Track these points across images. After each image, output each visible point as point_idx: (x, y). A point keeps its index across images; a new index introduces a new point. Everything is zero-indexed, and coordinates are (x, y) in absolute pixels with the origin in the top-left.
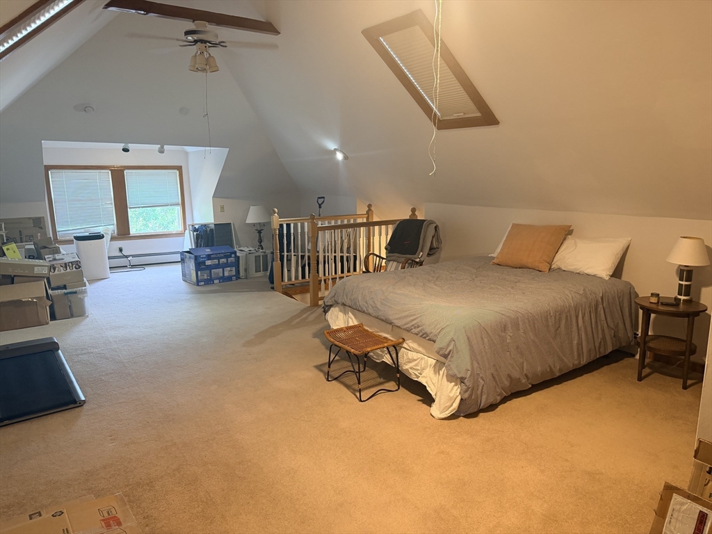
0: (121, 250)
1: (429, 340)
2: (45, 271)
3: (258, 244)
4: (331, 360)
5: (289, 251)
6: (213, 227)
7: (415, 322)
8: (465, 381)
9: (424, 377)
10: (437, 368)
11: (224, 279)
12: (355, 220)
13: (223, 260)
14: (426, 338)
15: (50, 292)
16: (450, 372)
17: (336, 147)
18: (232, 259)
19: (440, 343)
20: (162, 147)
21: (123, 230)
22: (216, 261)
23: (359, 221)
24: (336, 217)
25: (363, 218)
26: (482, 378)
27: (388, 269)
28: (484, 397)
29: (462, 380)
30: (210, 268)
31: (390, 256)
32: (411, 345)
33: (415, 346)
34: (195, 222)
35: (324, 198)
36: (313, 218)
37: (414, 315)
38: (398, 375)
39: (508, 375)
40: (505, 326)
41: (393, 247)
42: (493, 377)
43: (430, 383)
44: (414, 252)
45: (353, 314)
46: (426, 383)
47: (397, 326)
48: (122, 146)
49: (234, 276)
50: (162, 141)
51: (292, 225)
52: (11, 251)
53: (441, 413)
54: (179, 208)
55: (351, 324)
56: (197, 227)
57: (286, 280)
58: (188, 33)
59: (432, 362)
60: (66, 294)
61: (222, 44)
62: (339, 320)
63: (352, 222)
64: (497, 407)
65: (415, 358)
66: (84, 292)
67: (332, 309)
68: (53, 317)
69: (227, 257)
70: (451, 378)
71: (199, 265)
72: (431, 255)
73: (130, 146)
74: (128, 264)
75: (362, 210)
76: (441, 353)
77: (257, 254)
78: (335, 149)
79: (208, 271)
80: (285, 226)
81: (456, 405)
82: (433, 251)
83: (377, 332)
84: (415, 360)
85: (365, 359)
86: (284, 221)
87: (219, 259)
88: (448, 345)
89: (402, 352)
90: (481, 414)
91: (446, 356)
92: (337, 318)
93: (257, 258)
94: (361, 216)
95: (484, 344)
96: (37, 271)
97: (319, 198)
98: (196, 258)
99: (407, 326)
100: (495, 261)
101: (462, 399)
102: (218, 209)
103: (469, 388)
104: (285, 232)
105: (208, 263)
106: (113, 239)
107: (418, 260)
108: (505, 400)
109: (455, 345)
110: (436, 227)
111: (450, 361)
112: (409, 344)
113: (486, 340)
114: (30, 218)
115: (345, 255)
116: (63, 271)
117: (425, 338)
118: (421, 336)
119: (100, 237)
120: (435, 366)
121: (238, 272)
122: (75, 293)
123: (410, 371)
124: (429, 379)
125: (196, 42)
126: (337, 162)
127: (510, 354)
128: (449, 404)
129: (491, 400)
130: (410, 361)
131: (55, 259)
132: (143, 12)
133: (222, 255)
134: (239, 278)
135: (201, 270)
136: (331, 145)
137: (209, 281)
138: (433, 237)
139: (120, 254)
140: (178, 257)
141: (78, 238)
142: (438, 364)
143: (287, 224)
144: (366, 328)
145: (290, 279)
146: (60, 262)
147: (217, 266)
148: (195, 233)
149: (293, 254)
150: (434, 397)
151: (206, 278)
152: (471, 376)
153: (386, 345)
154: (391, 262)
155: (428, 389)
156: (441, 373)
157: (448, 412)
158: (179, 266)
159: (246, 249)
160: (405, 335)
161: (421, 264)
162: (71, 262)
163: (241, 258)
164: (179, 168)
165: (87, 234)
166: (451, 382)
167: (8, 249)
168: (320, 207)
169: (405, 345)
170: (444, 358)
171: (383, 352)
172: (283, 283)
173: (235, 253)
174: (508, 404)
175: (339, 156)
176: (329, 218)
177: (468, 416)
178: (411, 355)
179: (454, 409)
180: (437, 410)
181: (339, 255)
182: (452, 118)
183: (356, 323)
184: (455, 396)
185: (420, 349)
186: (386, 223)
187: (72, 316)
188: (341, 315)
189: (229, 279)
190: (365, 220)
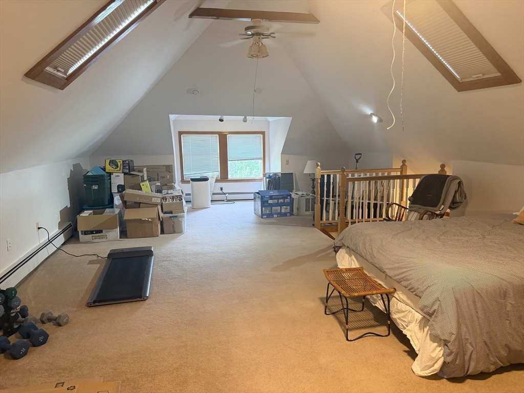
0: (222, 189)
1: (416, 295)
2: (159, 201)
3: (312, 189)
4: (329, 295)
5: (328, 196)
6: (280, 176)
7: (403, 275)
8: (449, 344)
9: (408, 330)
10: (422, 325)
11: (281, 215)
12: (389, 173)
13: (281, 200)
14: (414, 293)
15: (161, 215)
16: (433, 332)
17: (372, 112)
18: (287, 200)
19: (426, 301)
20: (245, 118)
21: (224, 176)
22: (276, 201)
23: (393, 174)
24: (371, 170)
25: (397, 171)
26: (471, 344)
27: (409, 219)
28: (473, 364)
29: (445, 343)
30: (271, 205)
31: (412, 207)
32: (401, 296)
33: (404, 298)
34: (271, 172)
35: (361, 154)
36: (343, 170)
37: (405, 268)
38: (389, 322)
39: (506, 345)
40: (506, 292)
41: (416, 199)
42: (486, 344)
43: (414, 338)
44: (435, 204)
45: (355, 257)
46: (411, 336)
47: (390, 277)
48: (219, 117)
49: (289, 213)
50: (246, 112)
51: (332, 176)
52: (145, 186)
53: (421, 371)
54: (261, 162)
55: (353, 266)
56: (271, 175)
57: (324, 220)
58: (247, 29)
59: (418, 316)
60: (171, 217)
61: (272, 35)
62: (345, 261)
63: (386, 174)
64: (490, 376)
65: (403, 310)
66: (183, 217)
67: (341, 250)
68: (162, 232)
69: (284, 198)
70: (435, 338)
71: (264, 204)
72: (453, 208)
73: (225, 118)
74: (225, 199)
75: (398, 165)
76: (425, 310)
77: (308, 197)
78: (371, 114)
79: (270, 208)
80: (326, 176)
81: (437, 366)
82: (456, 205)
83: (374, 278)
84: (404, 312)
85: (363, 300)
86: (325, 173)
87: (278, 199)
88: (433, 304)
89: (393, 300)
90: (468, 381)
91: (431, 315)
92: (344, 258)
93: (307, 200)
94: (395, 170)
95: (476, 308)
96: (154, 200)
97: (356, 154)
98: (262, 198)
99: (397, 277)
100: (517, 220)
101: (444, 362)
102: (285, 163)
103: (453, 352)
104: (326, 181)
105: (270, 202)
106: (217, 181)
107: (438, 212)
108: (500, 370)
109: (440, 306)
110: (459, 183)
111: (433, 321)
112: (399, 295)
113: (479, 305)
114: (164, 166)
115: (379, 202)
116: (171, 202)
117: (412, 292)
118: (409, 290)
119: (206, 179)
120: (420, 322)
121: (292, 210)
122: (176, 217)
123: (399, 321)
124: (413, 334)
125: (253, 35)
126: (372, 124)
127: (510, 323)
128: (430, 363)
129: (481, 368)
130: (400, 312)
131: (167, 193)
132: (215, 17)
133: (281, 197)
134: (293, 215)
135: (265, 206)
136: (369, 111)
137: (270, 216)
138: (456, 192)
139: (221, 192)
140: (252, 196)
141: (193, 180)
142: (423, 321)
143: (327, 175)
144: (366, 272)
145: (328, 219)
146: (170, 195)
147: (277, 205)
148: (267, 179)
149: (331, 198)
150: (417, 352)
151: (268, 213)
152: (455, 340)
153: (380, 291)
154: (413, 213)
155: (412, 343)
156: (426, 330)
157: (428, 371)
158: (252, 203)
159: (300, 193)
160: (396, 286)
161: (441, 216)
162: (177, 196)
163: (295, 200)
164: (263, 133)
165: (199, 177)
166: (434, 342)
167: (143, 185)
168: (357, 162)
169: (396, 295)
170: (428, 316)
171: (378, 297)
172: (321, 222)
173: (290, 195)
174: (505, 375)
175: (375, 119)
176: (365, 171)
177: (453, 380)
178: (401, 306)
179: (435, 370)
180: (419, 367)
181: (372, 202)
182: (472, 79)
183: (358, 266)
184: (437, 358)
185: (409, 302)
186: (414, 177)
187: (174, 232)
188: (347, 256)
189: (285, 215)
190: (399, 174)
